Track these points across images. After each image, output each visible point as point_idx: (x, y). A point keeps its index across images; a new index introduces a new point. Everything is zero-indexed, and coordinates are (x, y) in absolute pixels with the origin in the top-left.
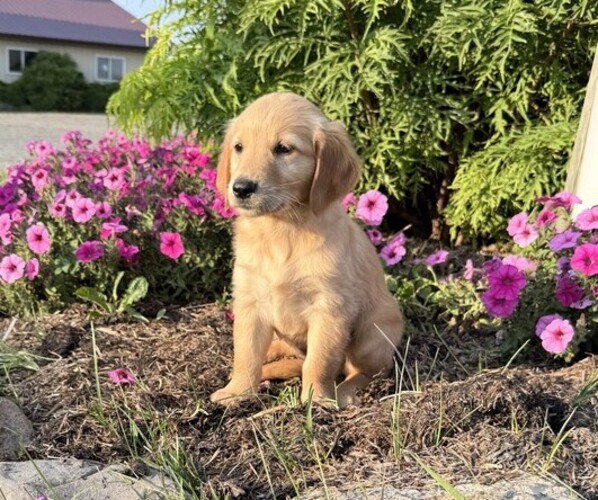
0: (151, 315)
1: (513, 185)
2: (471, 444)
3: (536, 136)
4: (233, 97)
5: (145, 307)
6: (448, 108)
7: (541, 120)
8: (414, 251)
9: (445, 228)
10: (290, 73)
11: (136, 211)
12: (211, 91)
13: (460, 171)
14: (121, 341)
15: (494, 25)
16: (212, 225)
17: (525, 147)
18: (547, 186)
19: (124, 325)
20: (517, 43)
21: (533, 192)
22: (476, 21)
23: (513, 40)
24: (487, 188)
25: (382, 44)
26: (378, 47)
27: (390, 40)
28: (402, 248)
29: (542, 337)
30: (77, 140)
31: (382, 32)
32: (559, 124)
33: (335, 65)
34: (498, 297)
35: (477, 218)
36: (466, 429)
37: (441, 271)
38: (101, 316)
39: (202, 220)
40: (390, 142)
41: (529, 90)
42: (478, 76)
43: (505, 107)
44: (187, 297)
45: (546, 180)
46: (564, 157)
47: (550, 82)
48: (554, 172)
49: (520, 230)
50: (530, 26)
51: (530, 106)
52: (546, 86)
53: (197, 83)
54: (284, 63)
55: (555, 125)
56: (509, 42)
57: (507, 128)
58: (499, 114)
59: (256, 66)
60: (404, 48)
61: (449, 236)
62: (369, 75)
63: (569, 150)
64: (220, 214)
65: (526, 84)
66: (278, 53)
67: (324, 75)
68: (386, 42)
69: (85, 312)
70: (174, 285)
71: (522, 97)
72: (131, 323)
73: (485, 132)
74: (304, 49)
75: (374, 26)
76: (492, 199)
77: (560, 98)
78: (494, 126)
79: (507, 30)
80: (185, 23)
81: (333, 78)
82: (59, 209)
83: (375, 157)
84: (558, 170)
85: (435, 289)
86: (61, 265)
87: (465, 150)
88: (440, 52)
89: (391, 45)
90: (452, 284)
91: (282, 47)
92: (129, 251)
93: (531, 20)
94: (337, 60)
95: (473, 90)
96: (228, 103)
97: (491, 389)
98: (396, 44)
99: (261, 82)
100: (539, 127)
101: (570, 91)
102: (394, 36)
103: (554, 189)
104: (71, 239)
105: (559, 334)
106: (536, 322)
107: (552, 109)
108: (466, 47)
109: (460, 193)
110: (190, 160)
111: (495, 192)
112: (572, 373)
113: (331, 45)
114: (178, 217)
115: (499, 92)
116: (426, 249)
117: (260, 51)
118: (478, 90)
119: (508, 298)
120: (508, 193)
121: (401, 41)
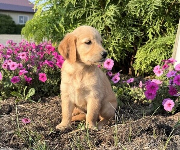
0: (36, 101)
1: (155, 56)
2: (140, 141)
3: (162, 40)
4: (63, 28)
5: (34, 98)
6: (133, 31)
7: (164, 35)
8: (123, 78)
9: (133, 71)
10: (81, 20)
11: (31, 66)
12: (55, 26)
13: (138, 52)
14: (26, 109)
15: (148, 3)
16: (56, 70)
17: (159, 44)
18: (166, 57)
19: (27, 104)
20: (156, 10)
21: (161, 59)
22: (142, 2)
23: (154, 9)
24: (146, 57)
25: (111, 10)
26: (110, 11)
28: (119, 77)
29: (164, 106)
30: (12, 43)
31: (111, 6)
32: (170, 36)
33: (96, 17)
34: (150, 93)
35: (143, 67)
36: (139, 136)
37: (132, 85)
38: (20, 101)
39: (53, 69)
40: (115, 43)
41: (160, 25)
42: (143, 20)
43: (152, 31)
44: (48, 94)
45: (166, 54)
46: (172, 47)
47: (167, 22)
48: (168, 52)
49: (157, 71)
50: (160, 4)
51: (160, 30)
52: (165, 24)
53: (51, 24)
54: (79, 17)
55: (169, 36)
56: (153, 9)
57: (153, 38)
58: (150, 33)
59: (70, 18)
60: (119, 12)
61: (135, 73)
62: (107, 21)
63: (173, 44)
64: (59, 67)
65: (159, 23)
66: (77, 13)
67: (92, 21)
68: (112, 10)
69: (15, 100)
70: (44, 90)
71: (157, 27)
72: (30, 103)
73: (146, 39)
74: (86, 12)
75: (109, 5)
76: (148, 61)
77: (170, 27)
78: (148, 37)
79: (152, 5)
80: (47, 4)
81: (95, 21)
82: (5, 66)
83: (110, 47)
84: (170, 51)
85: (130, 91)
86: (6, 84)
87: (139, 45)
88: (130, 13)
89: (114, 11)
90: (135, 89)
91: (78, 12)
92: (29, 79)
93: (160, 2)
95: (141, 25)
96: (61, 30)
97: (147, 123)
98: (116, 10)
99: (72, 23)
100: (163, 37)
101: (173, 25)
102: (115, 8)
103: (168, 57)
104: (9, 76)
105: (170, 105)
106: (162, 101)
107: (167, 31)
108: (139, 11)
109: (138, 59)
110: (49, 49)
111: (149, 59)
112: (174, 117)
113: (95, 11)
114: (45, 68)
115: (150, 26)
116: (127, 78)
117: (71, 13)
118: (143, 25)
119: (153, 93)
120: (154, 59)
121: (117, 9)
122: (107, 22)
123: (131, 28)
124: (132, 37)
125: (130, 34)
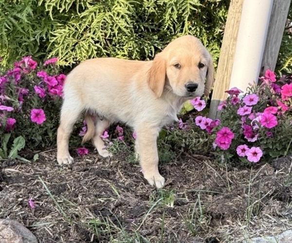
19: (20, 166)
23: (190, 9)
25: (123, 5)
27: (126, 2)
59: (47, 10)
74: (75, 2)
79: (187, 3)
89: (126, 5)
94: (98, 11)
113: (89, 1)
117: (48, 1)
118: (165, 31)
124: (150, 48)
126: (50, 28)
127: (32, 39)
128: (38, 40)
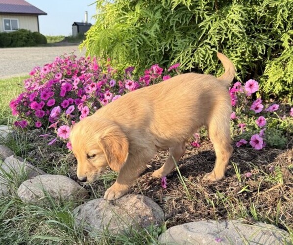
6: (261, 39)
13: (266, 67)
25: (236, 12)
26: (234, 13)
27: (239, 10)
33: (214, 23)
42: (275, 23)
43: (288, 37)
54: (186, 22)
57: (290, 46)
58: (286, 41)
59: (171, 25)
60: (246, 13)
62: (234, 27)
66: (183, 17)
68: (237, 11)
76: (289, 79)
85: (279, 122)
87: (268, 58)
89: (240, 12)
91: (183, 15)
94: (214, 20)
98: (242, 12)
102: (241, 8)
113: (206, 13)
115: (283, 30)
117: (172, 18)
118: (276, 30)
121: (244, 10)
122: (233, 30)
123: (258, 34)
124: (262, 47)
125: (258, 43)
126: (173, 39)
127: (158, 50)
128: (163, 50)
